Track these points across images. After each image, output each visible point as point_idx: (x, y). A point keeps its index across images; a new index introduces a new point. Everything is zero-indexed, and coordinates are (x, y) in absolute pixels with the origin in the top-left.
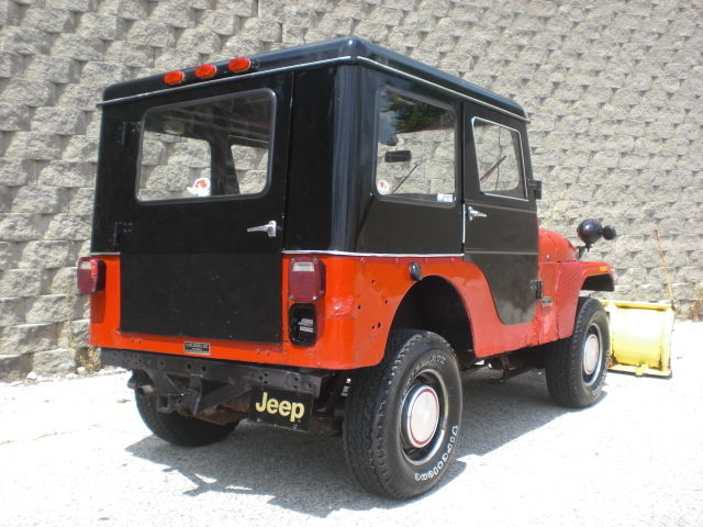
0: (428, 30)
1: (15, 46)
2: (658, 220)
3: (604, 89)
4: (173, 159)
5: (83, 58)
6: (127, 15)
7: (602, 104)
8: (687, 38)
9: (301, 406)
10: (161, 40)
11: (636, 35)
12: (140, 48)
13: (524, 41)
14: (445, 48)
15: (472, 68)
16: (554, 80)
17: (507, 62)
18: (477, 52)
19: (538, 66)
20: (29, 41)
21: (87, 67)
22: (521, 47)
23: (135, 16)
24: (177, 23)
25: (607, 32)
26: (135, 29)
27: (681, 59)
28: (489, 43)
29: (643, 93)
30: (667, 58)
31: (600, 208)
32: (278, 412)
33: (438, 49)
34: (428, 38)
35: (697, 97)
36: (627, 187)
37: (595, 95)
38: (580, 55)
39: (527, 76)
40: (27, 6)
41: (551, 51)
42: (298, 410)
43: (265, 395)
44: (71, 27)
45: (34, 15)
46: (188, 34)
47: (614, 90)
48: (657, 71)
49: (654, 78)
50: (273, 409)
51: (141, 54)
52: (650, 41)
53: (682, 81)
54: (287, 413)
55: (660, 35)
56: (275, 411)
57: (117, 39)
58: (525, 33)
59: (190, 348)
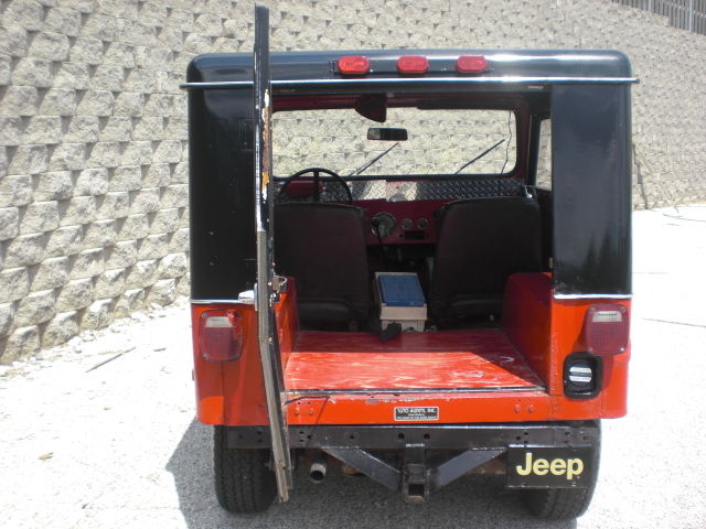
2: (367, 154)
3: (320, 21)
7: (319, 37)
9: (579, 461)
16: (283, 10)
29: (349, 26)
31: (324, 143)
32: (550, 472)
35: (390, 32)
36: (342, 121)
37: (314, 27)
42: (575, 467)
43: (529, 456)
47: (328, 22)
50: (541, 470)
53: (378, 15)
54: (562, 472)
56: (545, 472)
59: (404, 415)
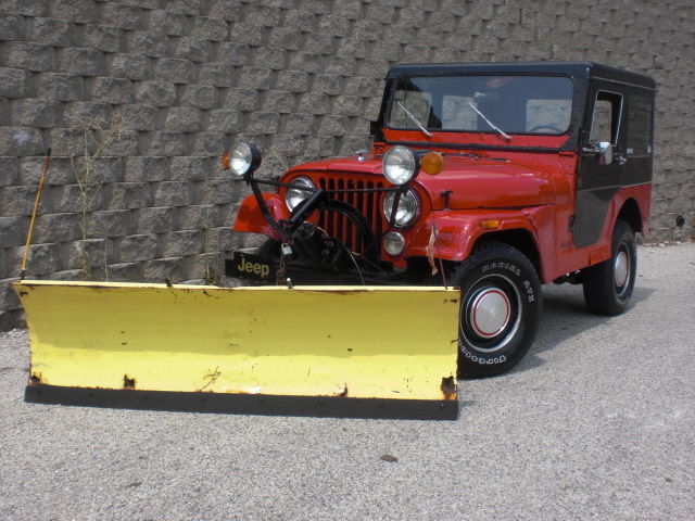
0: (616, 8)
1: (366, 35)
4: (461, 114)
5: (405, 42)
6: (427, 9)
10: (449, 26)
12: (438, 33)
14: (629, 22)
15: (648, 38)
17: (673, 32)
18: (651, 25)
20: (373, 31)
21: (407, 48)
22: (682, 20)
23: (432, 9)
24: (457, 13)
26: (433, 19)
28: (659, 17)
33: (624, 23)
34: (617, 14)
39: (687, 43)
40: (368, 4)
44: (396, 19)
45: (374, 11)
46: (465, 21)
51: (437, 38)
57: (423, 27)
58: (683, 8)
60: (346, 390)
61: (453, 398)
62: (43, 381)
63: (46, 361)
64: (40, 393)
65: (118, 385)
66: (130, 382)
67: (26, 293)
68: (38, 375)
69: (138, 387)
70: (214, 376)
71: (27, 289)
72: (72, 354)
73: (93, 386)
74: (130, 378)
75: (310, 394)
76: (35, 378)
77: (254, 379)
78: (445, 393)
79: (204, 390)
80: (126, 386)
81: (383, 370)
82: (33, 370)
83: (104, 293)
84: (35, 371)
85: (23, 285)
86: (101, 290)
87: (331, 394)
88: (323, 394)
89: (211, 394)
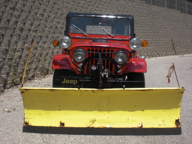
5: (32, 6)
8: (114, 4)
11: (106, 3)
13: (89, 4)
17: (87, 8)
19: (92, 9)
21: (33, 8)
22: (89, 5)
25: (101, 2)
27: (113, 8)
28: (84, 4)
30: (111, 8)
38: (98, 7)
41: (93, 6)
48: (110, 11)
49: (109, 12)
52: (108, 5)
55: (109, 3)
60: (142, 125)
61: (179, 127)
62: (29, 124)
63: (30, 117)
64: (28, 128)
65: (58, 125)
66: (62, 124)
67: (24, 92)
68: (27, 122)
69: (66, 126)
70: (94, 121)
71: (25, 91)
72: (40, 114)
73: (49, 125)
74: (62, 123)
75: (129, 127)
76: (26, 123)
77: (109, 122)
78: (176, 125)
79: (90, 127)
80: (61, 125)
81: (155, 118)
82: (25, 120)
83: (54, 92)
84: (26, 120)
85: (23, 89)
86: (53, 91)
87: (136, 127)
88: (134, 127)
89: (93, 128)
